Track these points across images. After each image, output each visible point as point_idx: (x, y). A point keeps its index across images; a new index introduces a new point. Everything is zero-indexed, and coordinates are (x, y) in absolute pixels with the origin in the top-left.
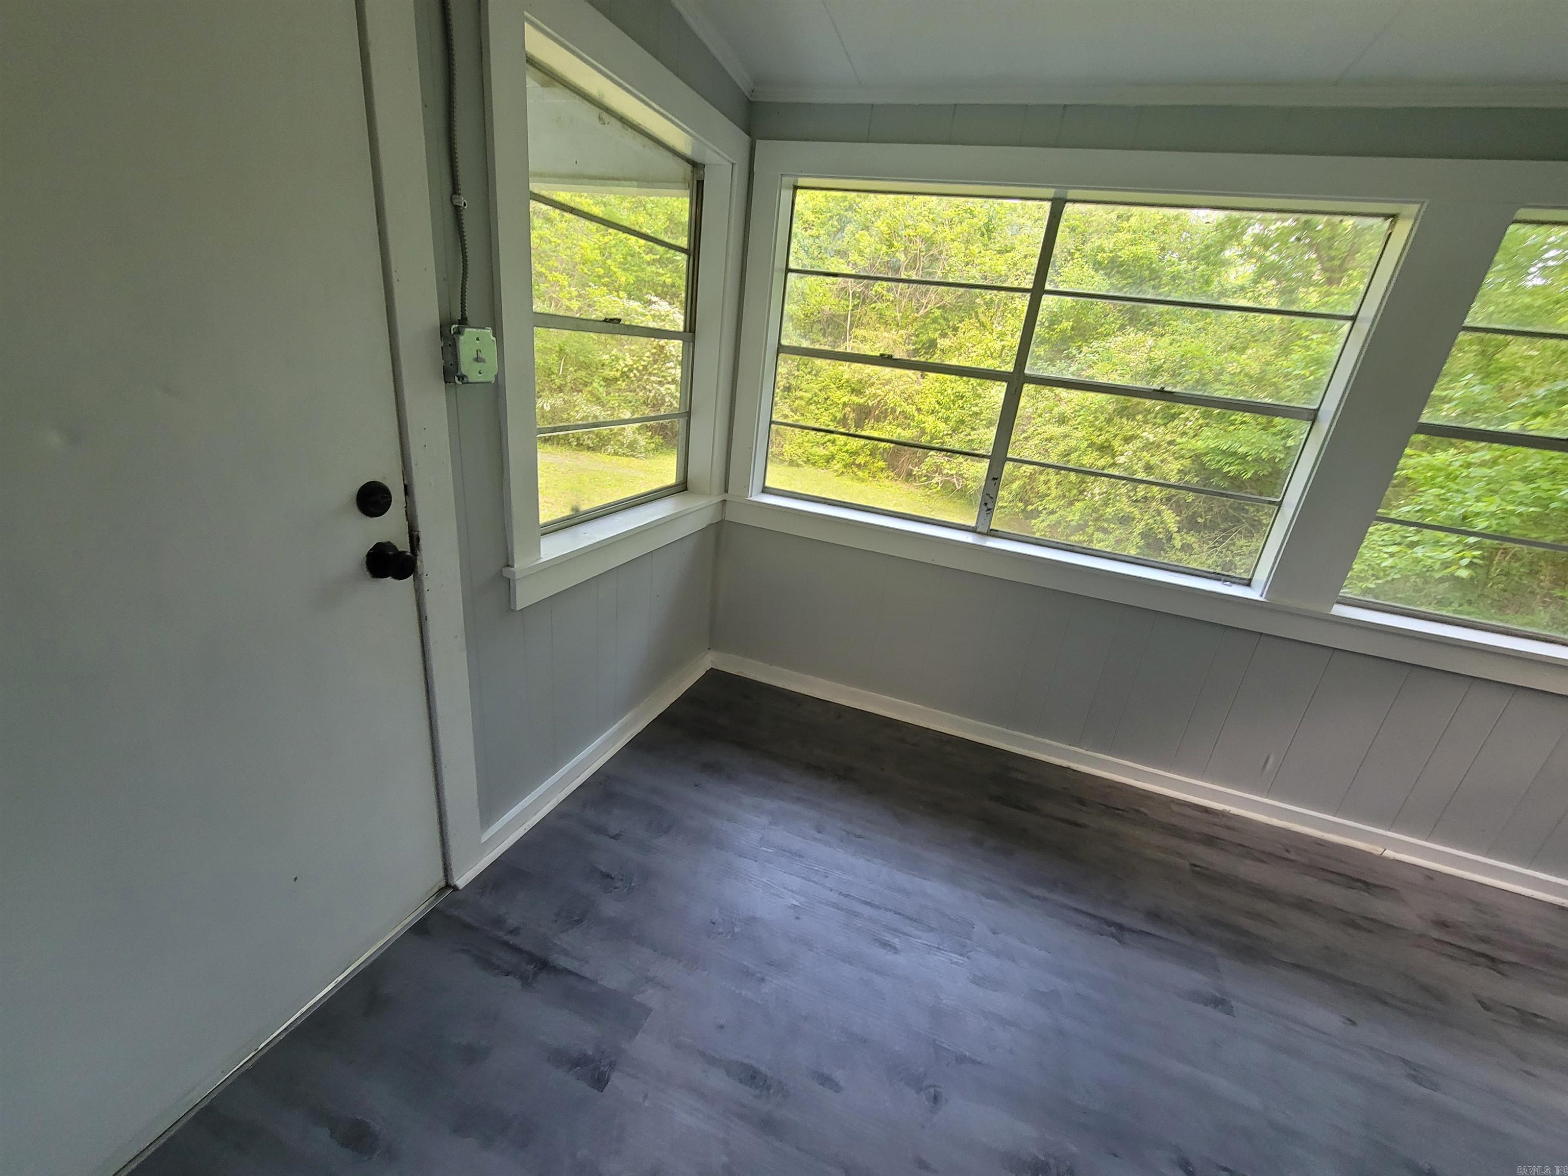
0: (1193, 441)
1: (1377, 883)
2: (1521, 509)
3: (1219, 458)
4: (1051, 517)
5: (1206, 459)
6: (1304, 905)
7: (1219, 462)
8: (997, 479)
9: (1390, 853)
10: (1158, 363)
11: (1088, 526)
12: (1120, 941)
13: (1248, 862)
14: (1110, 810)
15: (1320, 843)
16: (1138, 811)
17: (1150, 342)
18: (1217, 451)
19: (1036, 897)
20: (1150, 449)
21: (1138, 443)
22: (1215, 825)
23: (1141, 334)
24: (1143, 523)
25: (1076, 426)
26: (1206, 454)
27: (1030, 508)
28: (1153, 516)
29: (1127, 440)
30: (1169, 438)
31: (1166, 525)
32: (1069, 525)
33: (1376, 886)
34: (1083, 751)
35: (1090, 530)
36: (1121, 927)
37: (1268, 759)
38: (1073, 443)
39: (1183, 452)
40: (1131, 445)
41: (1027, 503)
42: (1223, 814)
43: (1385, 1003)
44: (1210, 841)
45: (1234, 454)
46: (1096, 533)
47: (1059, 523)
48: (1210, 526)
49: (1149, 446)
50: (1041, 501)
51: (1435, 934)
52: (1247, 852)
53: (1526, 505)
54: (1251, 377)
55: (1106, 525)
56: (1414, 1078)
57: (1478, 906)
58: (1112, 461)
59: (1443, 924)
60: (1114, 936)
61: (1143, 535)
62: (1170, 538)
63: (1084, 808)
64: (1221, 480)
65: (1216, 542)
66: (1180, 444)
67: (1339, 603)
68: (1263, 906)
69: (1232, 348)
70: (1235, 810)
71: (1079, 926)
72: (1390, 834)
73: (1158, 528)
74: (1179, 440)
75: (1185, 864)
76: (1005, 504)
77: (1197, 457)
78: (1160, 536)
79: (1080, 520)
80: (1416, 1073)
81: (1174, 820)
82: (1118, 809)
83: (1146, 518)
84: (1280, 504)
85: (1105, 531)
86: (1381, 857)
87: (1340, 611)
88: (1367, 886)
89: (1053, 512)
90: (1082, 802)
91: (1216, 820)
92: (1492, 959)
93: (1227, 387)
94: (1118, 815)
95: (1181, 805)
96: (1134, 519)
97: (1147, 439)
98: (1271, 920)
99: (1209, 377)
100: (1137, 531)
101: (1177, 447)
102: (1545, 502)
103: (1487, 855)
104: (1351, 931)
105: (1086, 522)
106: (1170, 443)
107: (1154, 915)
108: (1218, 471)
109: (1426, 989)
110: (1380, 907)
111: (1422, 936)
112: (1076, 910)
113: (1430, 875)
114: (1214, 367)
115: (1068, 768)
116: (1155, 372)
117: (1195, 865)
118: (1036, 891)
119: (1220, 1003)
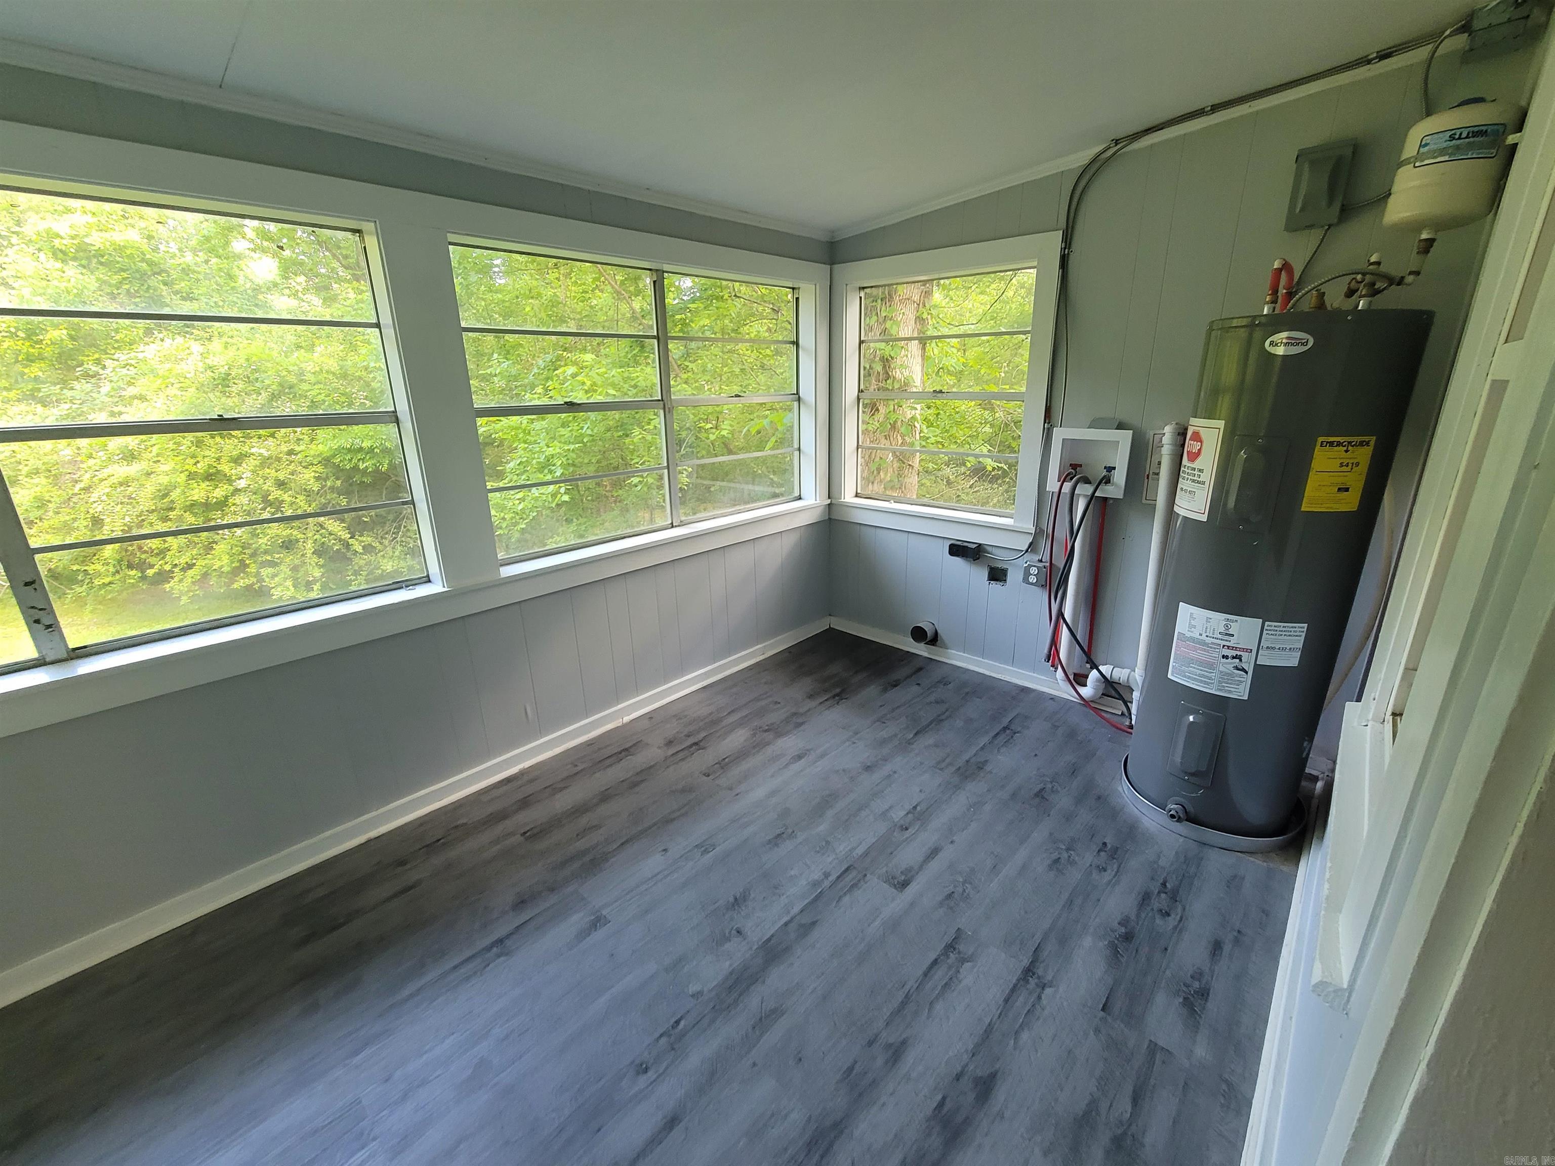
0: (313, 446)
1: (630, 744)
2: (572, 447)
3: (348, 457)
4: (190, 573)
5: (337, 460)
6: (605, 797)
7: (350, 460)
8: (33, 582)
9: (626, 719)
10: (222, 370)
11: (247, 566)
12: (507, 954)
13: (558, 796)
14: (432, 847)
15: (590, 744)
16: (456, 827)
17: (196, 347)
18: (340, 450)
19: (411, 996)
20: (270, 464)
21: (251, 463)
22: (520, 787)
23: (179, 339)
24: (310, 541)
25: (155, 459)
26: (334, 456)
27: (150, 572)
28: (318, 531)
29: (237, 460)
30: (284, 448)
31: (336, 535)
32: (223, 572)
33: (631, 747)
34: (374, 814)
35: (252, 569)
36: (500, 941)
37: (526, 710)
38: (164, 480)
39: (308, 459)
40: (244, 465)
41: (142, 566)
42: (522, 773)
43: (673, 820)
44: (525, 803)
45: (361, 449)
46: (262, 570)
47: (205, 575)
48: (380, 521)
49: (266, 462)
50: (163, 558)
51: (670, 752)
52: (554, 789)
53: (573, 443)
54: (334, 374)
55: (269, 558)
56: (706, 852)
57: (677, 717)
58: (232, 488)
59: (670, 743)
60: (499, 956)
61: (317, 553)
62: (347, 546)
63: (408, 866)
64: (362, 476)
65: (393, 533)
66: (300, 452)
67: (502, 565)
68: (584, 821)
69: (299, 347)
70: (527, 764)
71: (468, 979)
72: (620, 706)
73: (330, 541)
74: (297, 449)
75: (518, 838)
76: (107, 580)
77: (326, 461)
78: (336, 548)
79: (232, 562)
80: (704, 847)
81: (490, 810)
82: (439, 840)
83: (310, 535)
84: (412, 502)
85: (273, 564)
86: (624, 726)
87: (507, 571)
88: (627, 751)
89: (190, 566)
90: (402, 863)
91: (520, 782)
92: (696, 744)
93: (316, 387)
94: (444, 844)
95: (486, 792)
96: (297, 541)
97: (260, 455)
98: (594, 827)
99: (292, 379)
100: (309, 552)
101: (299, 456)
102: (580, 439)
103: (666, 682)
104: (637, 789)
105: (242, 561)
106: (291, 452)
107: (521, 903)
108: (355, 468)
109: (683, 791)
110: (640, 759)
111: (666, 759)
112: (455, 967)
113: (650, 716)
114: (291, 368)
115: (369, 841)
116: (224, 382)
117: (525, 833)
118: (406, 992)
119: (598, 922)
